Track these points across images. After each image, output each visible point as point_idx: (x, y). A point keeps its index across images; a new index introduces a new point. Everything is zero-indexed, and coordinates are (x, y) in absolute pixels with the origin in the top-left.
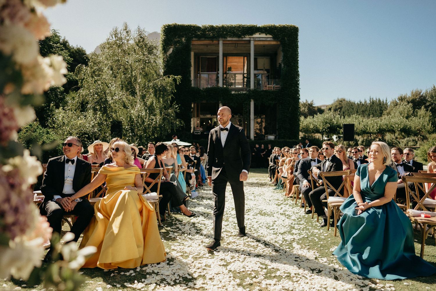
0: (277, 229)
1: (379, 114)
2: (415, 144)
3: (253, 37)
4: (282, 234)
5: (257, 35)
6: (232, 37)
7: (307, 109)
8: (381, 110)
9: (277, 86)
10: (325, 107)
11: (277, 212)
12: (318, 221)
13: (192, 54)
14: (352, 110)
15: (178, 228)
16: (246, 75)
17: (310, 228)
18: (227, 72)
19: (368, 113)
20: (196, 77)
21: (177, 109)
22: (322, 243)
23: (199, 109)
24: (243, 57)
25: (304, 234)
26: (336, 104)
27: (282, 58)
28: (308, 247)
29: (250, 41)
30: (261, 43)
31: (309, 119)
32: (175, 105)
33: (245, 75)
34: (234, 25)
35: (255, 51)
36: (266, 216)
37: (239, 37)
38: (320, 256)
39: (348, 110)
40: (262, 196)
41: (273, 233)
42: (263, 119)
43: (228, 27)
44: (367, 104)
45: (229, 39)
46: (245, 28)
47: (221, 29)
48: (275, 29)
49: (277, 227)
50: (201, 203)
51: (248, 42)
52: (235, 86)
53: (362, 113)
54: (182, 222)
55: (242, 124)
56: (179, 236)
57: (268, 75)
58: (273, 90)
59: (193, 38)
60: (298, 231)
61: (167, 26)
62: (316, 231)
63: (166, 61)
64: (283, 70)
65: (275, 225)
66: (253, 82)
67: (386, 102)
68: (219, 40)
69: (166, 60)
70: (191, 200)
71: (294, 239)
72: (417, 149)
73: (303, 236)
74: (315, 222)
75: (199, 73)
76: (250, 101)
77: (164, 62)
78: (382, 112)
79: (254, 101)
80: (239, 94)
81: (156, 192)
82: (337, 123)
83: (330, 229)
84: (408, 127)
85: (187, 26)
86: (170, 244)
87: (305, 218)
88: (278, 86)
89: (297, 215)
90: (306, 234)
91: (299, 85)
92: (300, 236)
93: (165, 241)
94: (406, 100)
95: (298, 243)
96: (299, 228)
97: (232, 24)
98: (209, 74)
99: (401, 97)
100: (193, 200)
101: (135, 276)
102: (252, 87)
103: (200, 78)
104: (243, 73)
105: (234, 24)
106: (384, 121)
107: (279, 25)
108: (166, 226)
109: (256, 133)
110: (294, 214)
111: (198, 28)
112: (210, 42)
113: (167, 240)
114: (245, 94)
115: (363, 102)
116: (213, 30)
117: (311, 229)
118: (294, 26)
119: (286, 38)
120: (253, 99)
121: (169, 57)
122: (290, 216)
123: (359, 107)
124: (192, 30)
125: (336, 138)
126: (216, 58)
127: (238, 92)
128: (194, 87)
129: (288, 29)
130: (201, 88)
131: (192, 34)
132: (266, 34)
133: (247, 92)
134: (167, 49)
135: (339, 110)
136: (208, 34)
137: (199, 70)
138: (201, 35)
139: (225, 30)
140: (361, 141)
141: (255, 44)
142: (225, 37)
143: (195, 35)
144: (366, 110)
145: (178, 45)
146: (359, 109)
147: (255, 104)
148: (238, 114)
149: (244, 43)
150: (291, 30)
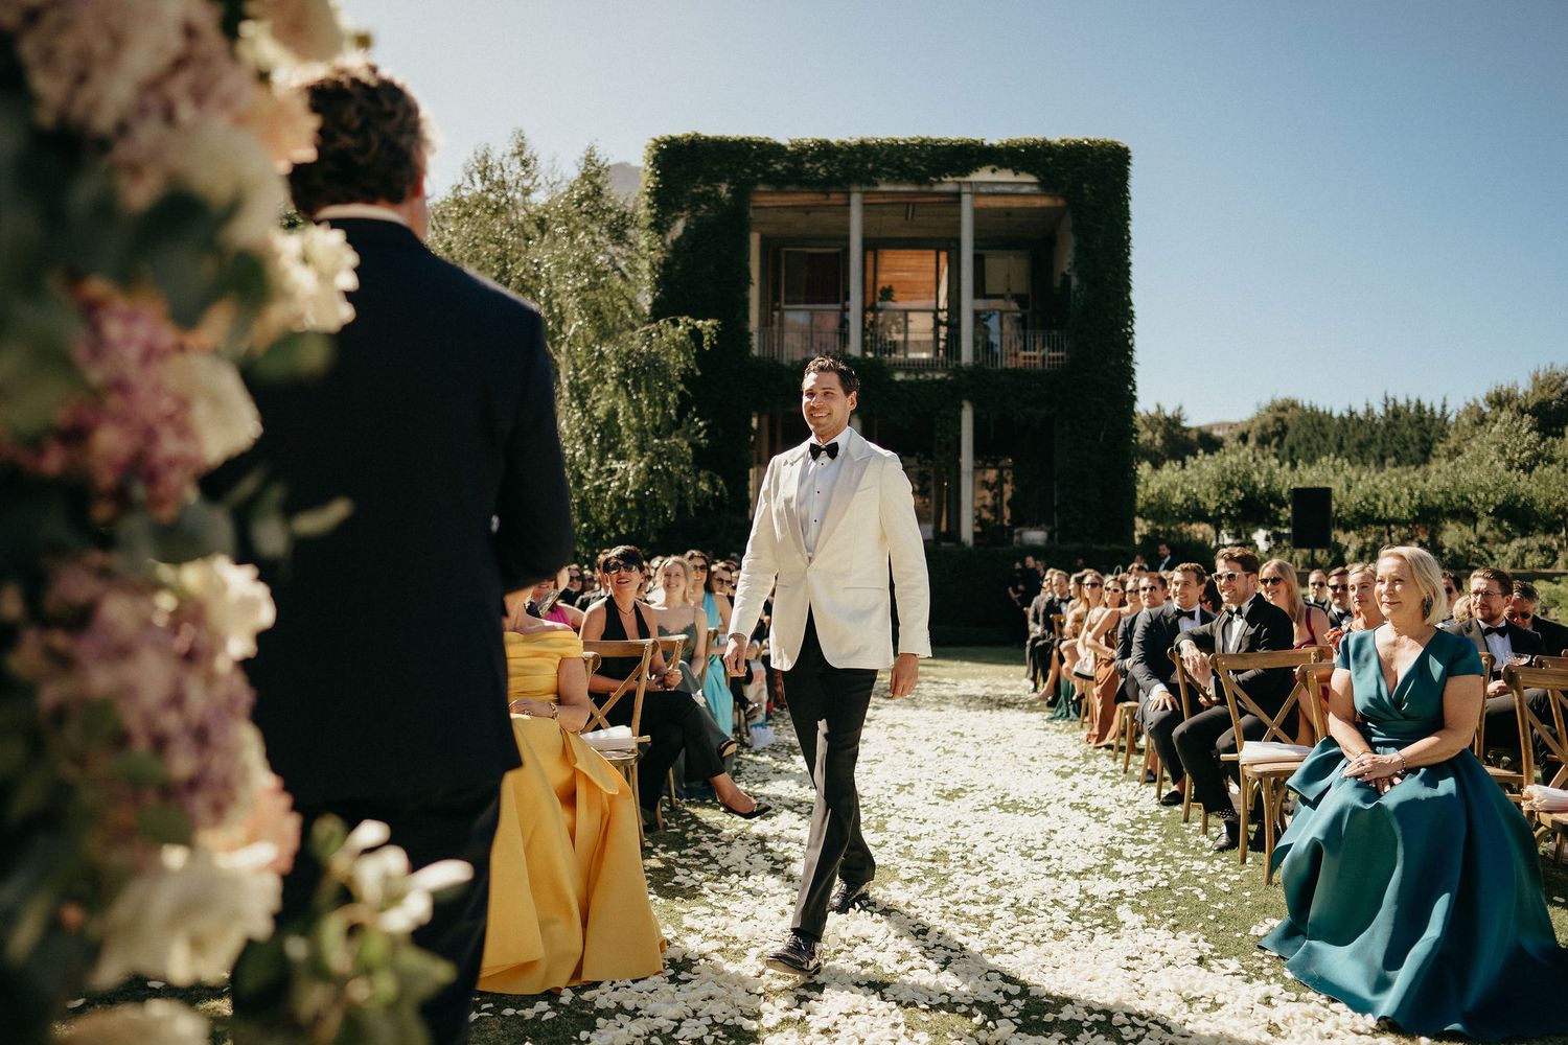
0: (1060, 859)
1: (1418, 456)
2: (1549, 561)
3: (971, 183)
4: (1077, 876)
5: (983, 175)
6: (897, 182)
7: (1162, 438)
8: (1423, 440)
9: (1055, 354)
10: (1226, 431)
11: (1059, 800)
12: (1205, 832)
13: (755, 239)
14: (1322, 442)
15: (705, 853)
16: (945, 314)
17: (1178, 854)
18: (879, 304)
19: (1379, 448)
20: (766, 322)
21: (701, 436)
22: (1221, 906)
23: (779, 435)
24: (933, 252)
25: (1158, 877)
26: (1263, 421)
27: (1073, 254)
28: (1171, 921)
29: (958, 195)
30: (999, 202)
31: (1170, 472)
32: (693, 419)
33: (943, 316)
34: (904, 141)
35: (976, 231)
36: (1020, 811)
37: (921, 179)
38: (1215, 954)
39: (1309, 441)
40: (1003, 745)
41: (1044, 871)
42: (1005, 473)
43: (881, 145)
44: (1374, 419)
45: (884, 187)
46: (940, 151)
47: (855, 153)
48: (1047, 155)
49: (1059, 853)
50: (786, 766)
51: (951, 199)
52: (906, 355)
53: (1355, 450)
54: (720, 835)
55: (929, 490)
56: (709, 884)
57: (1024, 316)
58: (1040, 367)
59: (756, 184)
60: (1136, 864)
61: (665, 142)
62: (1199, 865)
63: (660, 266)
64: (1075, 296)
65: (1051, 845)
66: (971, 339)
67: (1443, 413)
68: (848, 194)
69: (662, 262)
70: (750, 756)
71: (1121, 892)
72: (1557, 579)
73: (1153, 882)
74: (1196, 833)
75: (778, 309)
76: (961, 407)
77: (654, 269)
78: (1430, 449)
79: (974, 407)
80: (920, 383)
81: (629, 725)
82: (1267, 487)
83: (1249, 860)
84: (1523, 499)
85: (736, 143)
86: (678, 908)
87: (1161, 819)
88: (1060, 354)
89: (1129, 809)
90: (1163, 875)
91: (1132, 350)
92: (1141, 881)
93: (661, 900)
94: (1514, 405)
95: (1136, 908)
96: (1138, 854)
97: (896, 137)
98: (812, 312)
99: (1498, 395)
100: (758, 759)
101: (553, 1019)
102: (967, 356)
103: (781, 325)
104: (934, 308)
105: (902, 137)
106: (1436, 478)
107: (1063, 141)
108: (661, 846)
109: (980, 521)
110: (1121, 806)
111: (772, 150)
112: (819, 199)
113: (665, 897)
114: (939, 382)
115: (1361, 412)
116: (828, 157)
117: (1182, 859)
118: (1113, 143)
119: (1085, 185)
120: (970, 399)
121: (671, 251)
122: (1104, 813)
123: (1347, 431)
124: (752, 155)
125: (1267, 539)
126: (837, 254)
127: (917, 375)
128: (760, 356)
129: (1092, 153)
130: (785, 362)
131: (755, 170)
132: (1014, 170)
133: (949, 375)
134: (667, 222)
135: (1275, 441)
136: (811, 171)
137: (776, 298)
138: (784, 172)
139: (872, 158)
140: (1356, 552)
141: (976, 206)
142: (869, 183)
143: (764, 172)
144: (1371, 441)
145: (704, 207)
146: (1345, 436)
147: (976, 418)
148: (917, 454)
149: (940, 202)
150: (1104, 156)
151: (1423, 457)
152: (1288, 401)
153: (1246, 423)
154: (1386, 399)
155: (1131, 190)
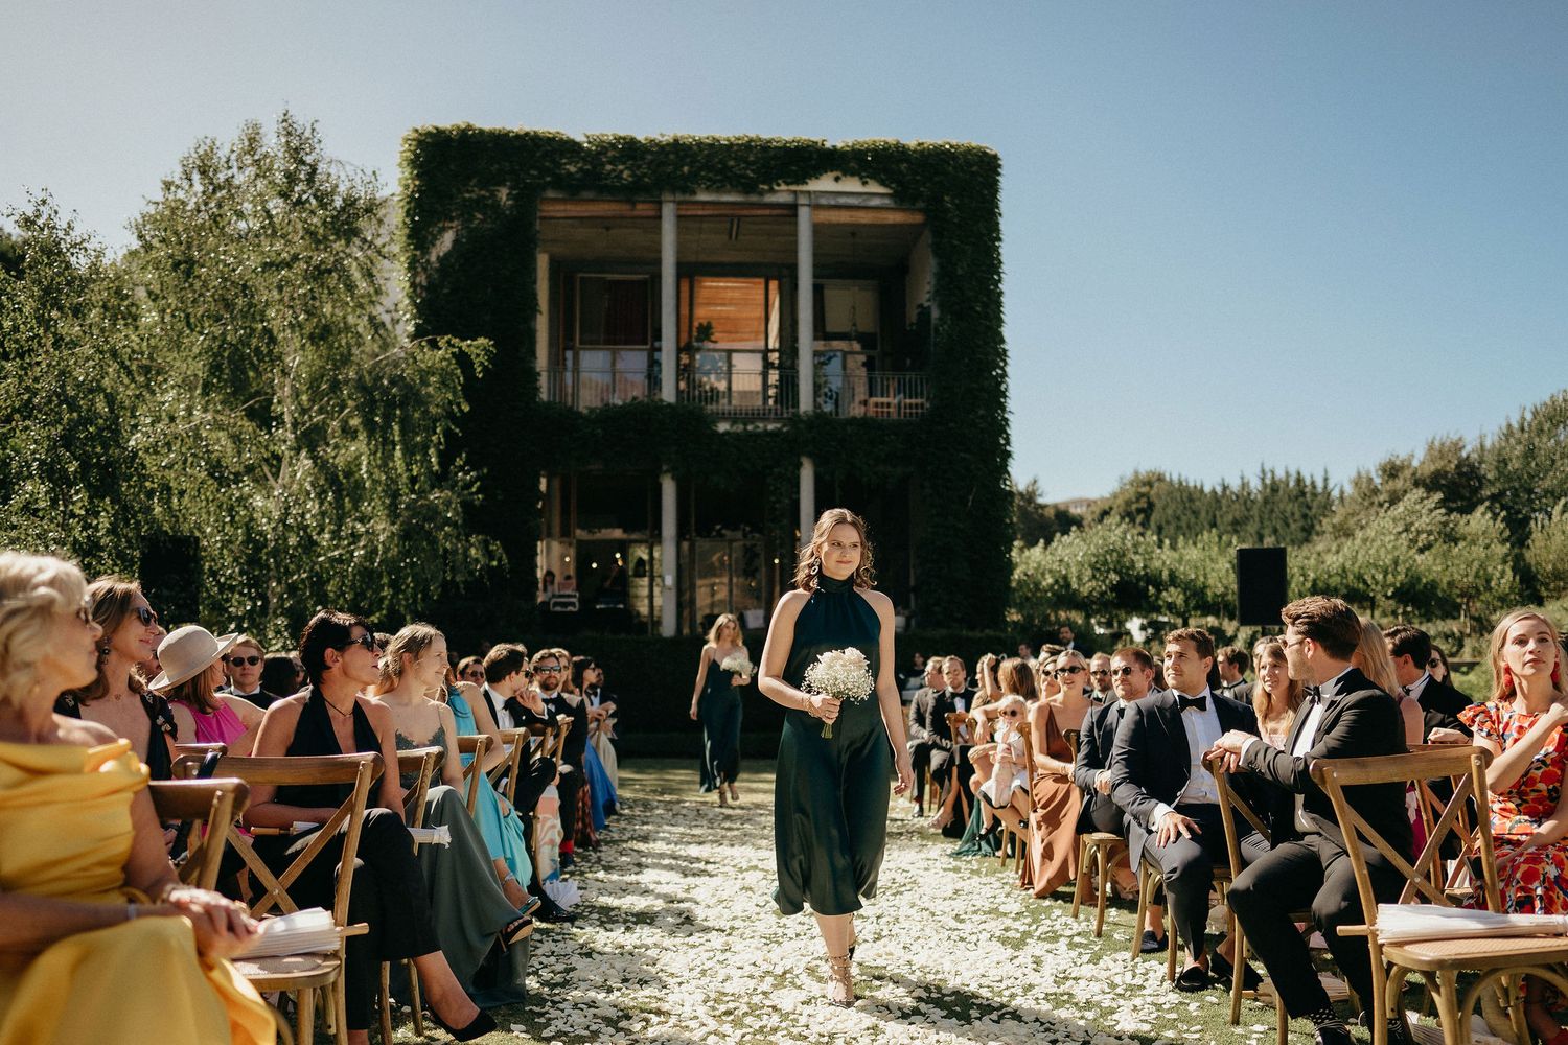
1: (1301, 535)
2: (1455, 649)
3: (809, 193)
5: (825, 184)
6: (719, 190)
8: (1305, 516)
9: (913, 401)
10: (1084, 509)
13: (542, 262)
14: (1193, 520)
16: (776, 355)
18: (696, 344)
19: (1256, 526)
20: (556, 362)
21: (474, 490)
23: (573, 501)
24: (762, 280)
26: (1127, 496)
27: (933, 283)
29: (793, 208)
30: (843, 217)
32: (461, 468)
33: (774, 357)
34: (728, 139)
35: (816, 255)
37: (749, 187)
39: (1178, 519)
43: (700, 144)
44: (1249, 494)
45: (703, 197)
46: (772, 153)
47: (668, 154)
48: (902, 161)
51: (785, 212)
52: (730, 403)
53: (1230, 528)
55: (756, 570)
57: (871, 358)
58: (894, 416)
59: (544, 188)
61: (429, 134)
63: (422, 287)
64: (936, 330)
66: (811, 383)
67: (1325, 487)
68: (660, 203)
69: (425, 283)
72: (1464, 669)
75: (571, 348)
76: (799, 465)
77: (414, 291)
78: (1312, 526)
79: (817, 466)
80: (754, 436)
82: (1145, 567)
84: (1424, 580)
85: (518, 136)
88: (919, 401)
91: (1005, 397)
94: (1409, 475)
97: (717, 135)
98: (614, 353)
99: (1391, 464)
102: (806, 403)
103: (576, 370)
104: (764, 347)
105: (724, 135)
107: (919, 145)
111: (569, 148)
112: (623, 209)
114: (773, 434)
115: (1235, 485)
116: (634, 158)
118: (979, 149)
119: (946, 198)
120: (810, 455)
121: (437, 270)
123: (1221, 508)
124: (540, 152)
125: (1143, 628)
126: (644, 283)
127: (745, 425)
128: (549, 402)
129: (955, 159)
130: (581, 409)
131: (543, 172)
132: (861, 178)
133: (784, 426)
134: (431, 233)
135: (1139, 519)
136: (613, 175)
137: (570, 337)
138: (578, 176)
139: (688, 160)
140: (1245, 641)
141: (816, 221)
142: (684, 190)
143: (554, 175)
144: (1246, 520)
145: (479, 216)
146: (1217, 513)
147: (818, 477)
148: (742, 526)
149: (770, 216)
150: (969, 164)
151: (1304, 534)
152: (1154, 474)
153: (1108, 499)
154: (1263, 471)
155: (1001, 204)
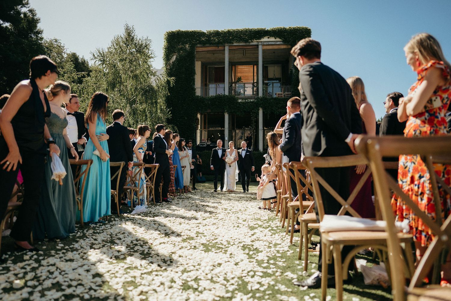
3: (261, 42)
5: (265, 39)
6: (239, 42)
20: (203, 87)
23: (207, 121)
24: (252, 66)
29: (258, 46)
30: (270, 47)
33: (255, 84)
35: (264, 57)
37: (246, 41)
43: (234, 31)
45: (235, 44)
46: (252, 32)
47: (226, 34)
48: (285, 32)
51: (256, 47)
58: (284, 97)
59: (197, 44)
61: (170, 33)
63: (169, 69)
64: (294, 75)
66: (262, 90)
68: (225, 46)
75: (207, 84)
76: (259, 110)
77: (167, 70)
79: (263, 110)
80: (246, 102)
85: (191, 32)
88: (289, 93)
97: (238, 29)
98: (217, 84)
102: (261, 94)
104: (253, 82)
105: (240, 29)
107: (290, 28)
111: (202, 34)
112: (216, 48)
114: (252, 102)
116: (218, 36)
118: (305, 28)
120: (261, 107)
121: (172, 65)
124: (196, 36)
126: (224, 67)
127: (245, 100)
128: (199, 96)
129: (299, 31)
131: (197, 40)
132: (275, 37)
133: (255, 100)
134: (171, 56)
136: (213, 40)
137: (206, 81)
138: (205, 41)
139: (231, 35)
141: (263, 49)
142: (230, 43)
143: (199, 41)
145: (181, 51)
147: (263, 112)
149: (252, 48)
150: (302, 32)
